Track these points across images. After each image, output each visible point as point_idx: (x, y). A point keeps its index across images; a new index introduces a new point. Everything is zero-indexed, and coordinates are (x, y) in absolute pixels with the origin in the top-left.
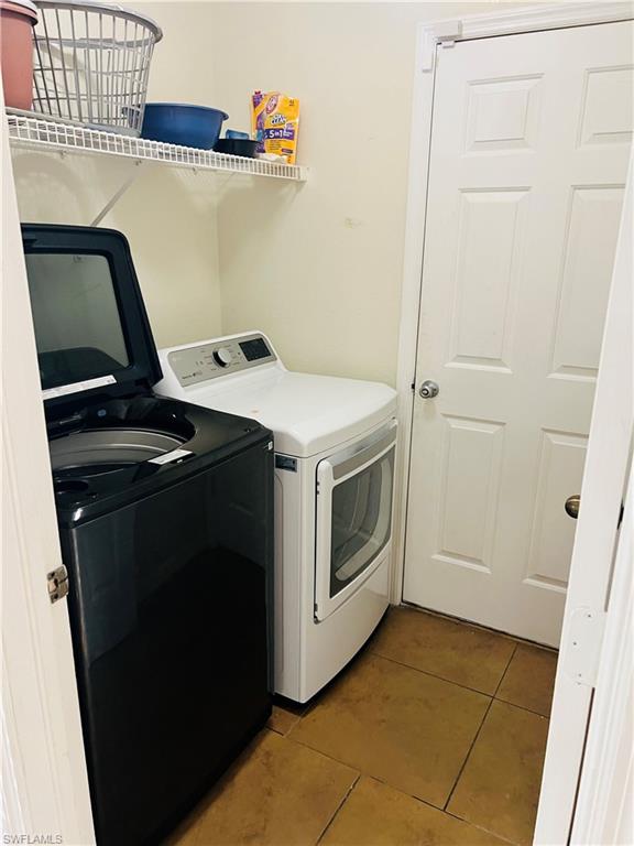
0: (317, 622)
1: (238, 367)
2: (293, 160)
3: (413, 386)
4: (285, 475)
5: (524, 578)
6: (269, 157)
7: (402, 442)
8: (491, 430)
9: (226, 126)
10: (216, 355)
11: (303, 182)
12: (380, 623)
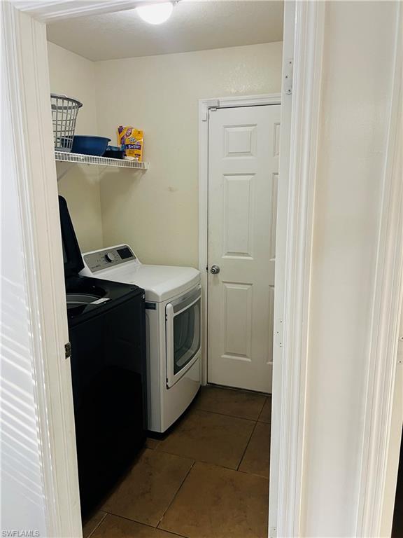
0: (168, 388)
1: (117, 263)
2: (141, 160)
3: (207, 269)
4: (151, 312)
5: (267, 361)
6: (129, 158)
7: (204, 296)
8: (246, 288)
9: (110, 144)
10: (106, 256)
11: (146, 170)
12: (198, 393)
